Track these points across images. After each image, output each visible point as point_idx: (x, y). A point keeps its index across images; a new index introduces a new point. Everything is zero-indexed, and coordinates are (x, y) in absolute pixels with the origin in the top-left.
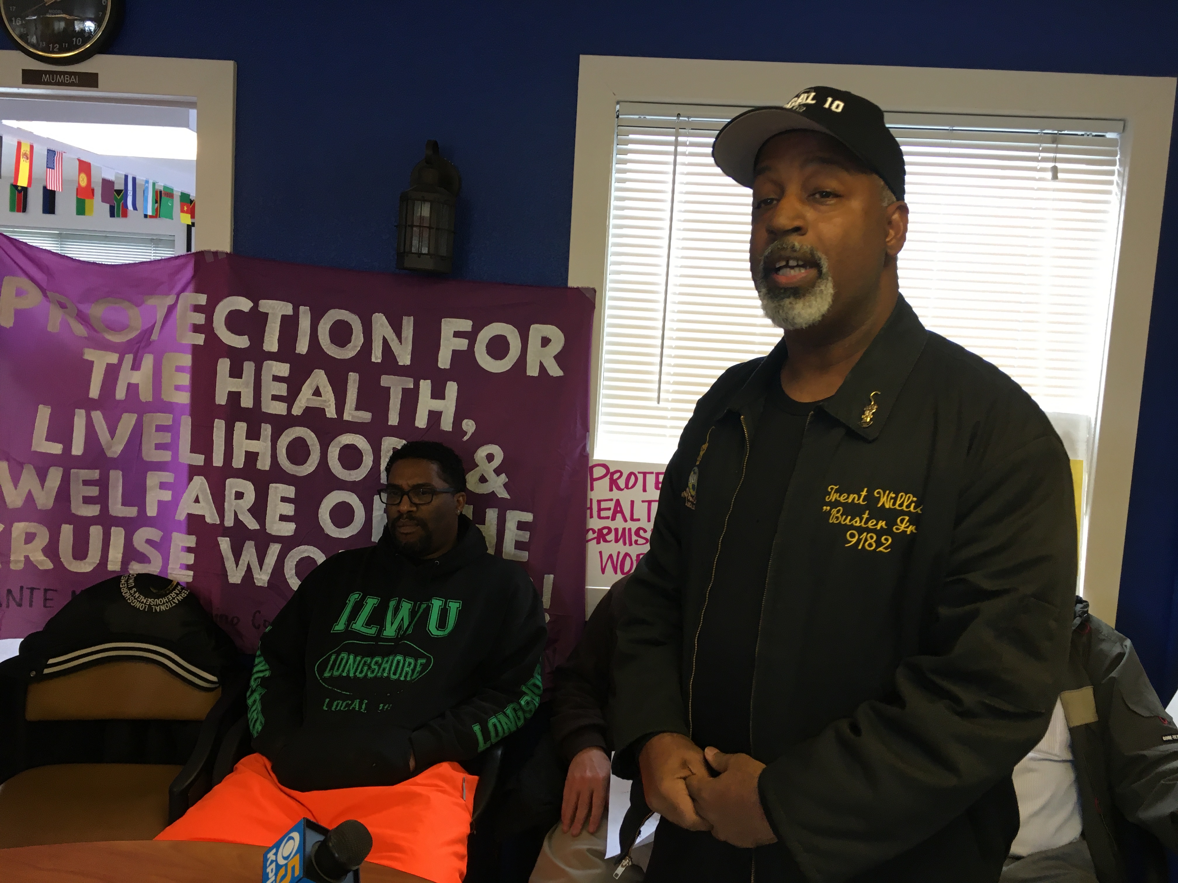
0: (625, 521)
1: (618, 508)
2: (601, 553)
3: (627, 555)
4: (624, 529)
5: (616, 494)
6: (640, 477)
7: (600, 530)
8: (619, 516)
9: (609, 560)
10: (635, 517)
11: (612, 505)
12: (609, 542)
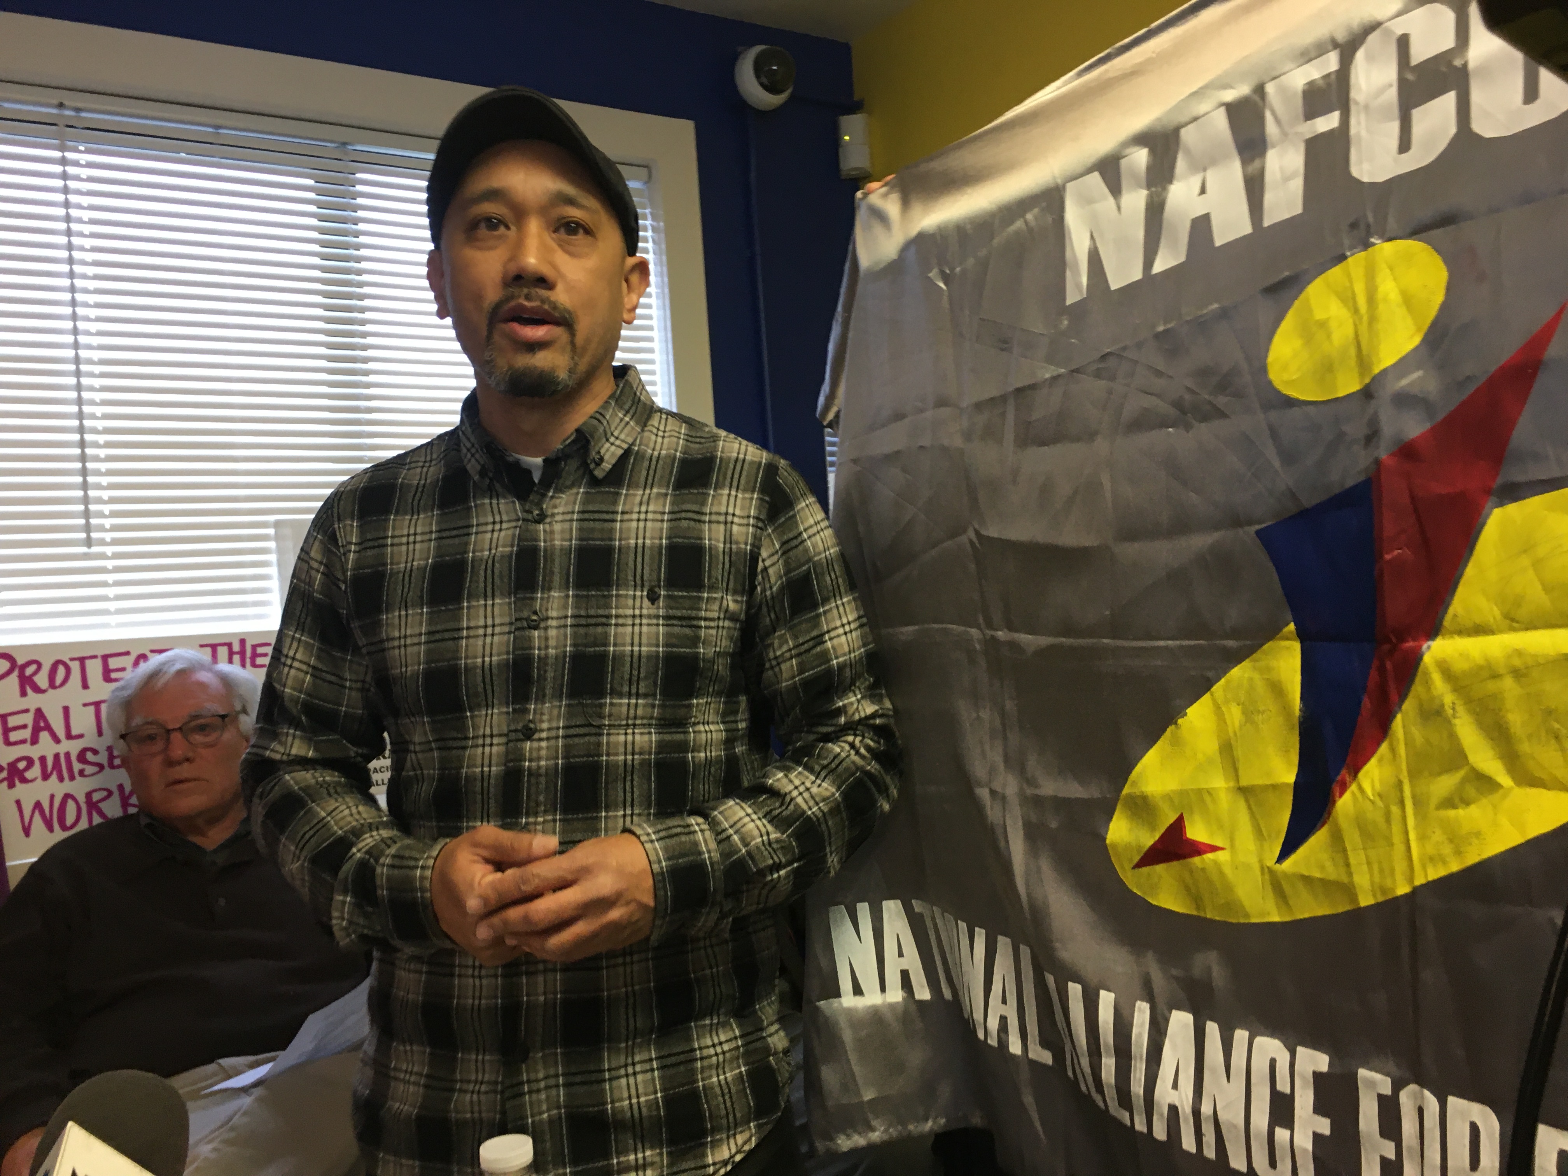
0: (57, 740)
1: (41, 722)
2: (18, 802)
3: (67, 796)
4: (57, 756)
5: (33, 700)
6: (75, 666)
7: (12, 766)
8: (44, 736)
9: (37, 813)
10: (74, 732)
11: (28, 719)
12: (32, 781)
